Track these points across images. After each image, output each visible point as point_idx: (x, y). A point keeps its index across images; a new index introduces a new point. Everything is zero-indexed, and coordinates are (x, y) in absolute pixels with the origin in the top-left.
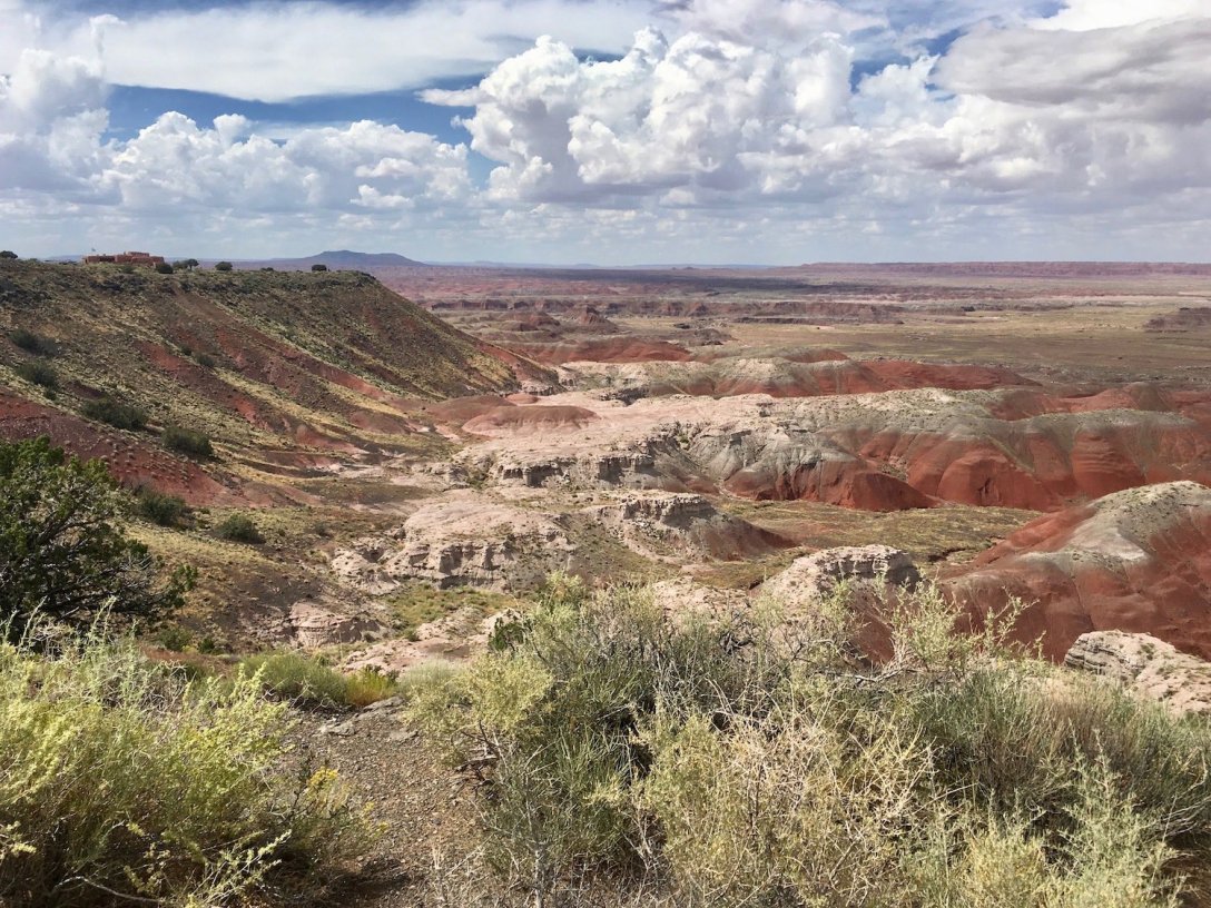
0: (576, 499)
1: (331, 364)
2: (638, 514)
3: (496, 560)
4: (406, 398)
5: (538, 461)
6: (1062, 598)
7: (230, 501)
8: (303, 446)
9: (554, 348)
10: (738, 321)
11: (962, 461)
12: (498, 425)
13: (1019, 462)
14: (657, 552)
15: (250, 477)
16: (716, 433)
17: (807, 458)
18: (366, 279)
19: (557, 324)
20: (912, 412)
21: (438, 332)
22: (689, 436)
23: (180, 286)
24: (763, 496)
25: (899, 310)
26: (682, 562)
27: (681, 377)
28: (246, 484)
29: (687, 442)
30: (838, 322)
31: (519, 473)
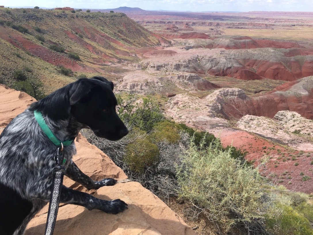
0: (166, 74)
1: (113, 38)
2: (180, 78)
3: (143, 88)
4: (131, 47)
5: (159, 64)
6: (283, 103)
7: (82, 71)
8: (103, 58)
9: (174, 35)
10: (227, 28)
11: (272, 68)
12: (152, 55)
13: (288, 68)
14: (184, 88)
15: (88, 65)
16: (207, 58)
17: (229, 66)
18: (123, 15)
19: (177, 28)
20: (261, 54)
21: (141, 30)
22: (200, 59)
23: (76, 16)
24: (217, 75)
25: (273, 25)
26: (190, 90)
27: (204, 43)
28: (87, 67)
29: (199, 60)
30: (255, 29)
31: (154, 67)
